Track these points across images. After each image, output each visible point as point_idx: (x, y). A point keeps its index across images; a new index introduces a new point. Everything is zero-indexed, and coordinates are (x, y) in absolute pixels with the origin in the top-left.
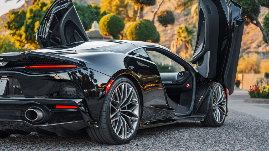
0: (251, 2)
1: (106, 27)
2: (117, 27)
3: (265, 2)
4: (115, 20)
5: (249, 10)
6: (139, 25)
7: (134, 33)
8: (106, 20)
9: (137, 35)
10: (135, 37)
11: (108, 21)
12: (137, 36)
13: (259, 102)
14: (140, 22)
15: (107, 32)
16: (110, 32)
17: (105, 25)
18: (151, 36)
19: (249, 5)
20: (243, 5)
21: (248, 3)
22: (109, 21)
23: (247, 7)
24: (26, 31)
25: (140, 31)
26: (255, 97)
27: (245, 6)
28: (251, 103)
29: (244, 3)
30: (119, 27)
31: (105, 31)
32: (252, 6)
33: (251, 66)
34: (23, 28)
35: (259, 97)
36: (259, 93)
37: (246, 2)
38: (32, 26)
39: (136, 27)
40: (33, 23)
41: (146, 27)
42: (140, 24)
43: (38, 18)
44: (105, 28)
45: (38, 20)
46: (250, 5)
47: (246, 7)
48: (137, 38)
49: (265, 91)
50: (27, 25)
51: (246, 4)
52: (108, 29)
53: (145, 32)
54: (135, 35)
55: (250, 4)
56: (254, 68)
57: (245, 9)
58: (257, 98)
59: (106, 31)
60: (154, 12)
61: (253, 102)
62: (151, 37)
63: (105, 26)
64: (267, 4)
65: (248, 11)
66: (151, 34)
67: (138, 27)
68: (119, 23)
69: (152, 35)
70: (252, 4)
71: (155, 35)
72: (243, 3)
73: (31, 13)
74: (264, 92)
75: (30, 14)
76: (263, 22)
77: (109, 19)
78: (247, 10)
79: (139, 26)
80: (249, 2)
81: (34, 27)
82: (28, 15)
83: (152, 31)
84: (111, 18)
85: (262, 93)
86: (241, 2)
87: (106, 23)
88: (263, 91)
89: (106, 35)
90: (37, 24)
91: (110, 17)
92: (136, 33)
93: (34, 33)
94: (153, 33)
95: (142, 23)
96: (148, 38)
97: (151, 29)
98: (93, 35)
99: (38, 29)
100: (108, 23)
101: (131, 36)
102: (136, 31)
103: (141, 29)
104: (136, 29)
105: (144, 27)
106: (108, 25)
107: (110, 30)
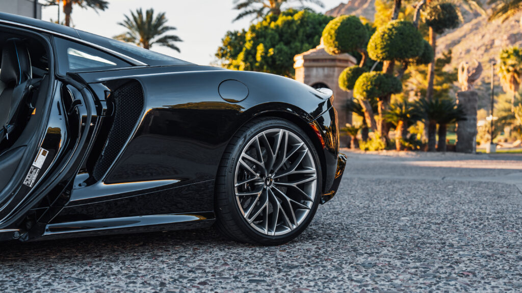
1: (334, 38)
4: (348, 26)
6: (387, 32)
7: (379, 47)
8: (334, 26)
9: (384, 50)
10: (382, 53)
11: (337, 27)
12: (384, 52)
14: (390, 27)
15: (335, 47)
16: (340, 47)
17: (331, 36)
18: (411, 50)
22: (339, 28)
24: (245, 60)
25: (389, 42)
30: (357, 38)
31: (332, 46)
34: (241, 56)
38: (253, 52)
39: (383, 35)
40: (254, 47)
41: (402, 34)
42: (390, 30)
43: (262, 39)
44: (331, 41)
45: (262, 42)
48: (384, 54)
50: (246, 50)
52: (336, 43)
53: (400, 43)
54: (381, 49)
59: (334, 45)
60: (418, 7)
62: (410, 52)
63: (331, 38)
66: (410, 46)
67: (386, 35)
69: (412, 48)
71: (417, 49)
75: (252, 34)
77: (339, 24)
79: (388, 34)
81: (256, 53)
82: (249, 36)
83: (412, 41)
84: (342, 23)
87: (333, 32)
89: (334, 52)
90: (260, 48)
91: (341, 21)
92: (383, 46)
93: (256, 62)
94: (413, 44)
95: (394, 27)
96: (404, 54)
97: (411, 37)
98: (320, 56)
99: (261, 56)
100: (336, 32)
101: (375, 52)
102: (383, 42)
103: (391, 38)
104: (382, 39)
105: (398, 34)
106: (336, 35)
107: (339, 44)
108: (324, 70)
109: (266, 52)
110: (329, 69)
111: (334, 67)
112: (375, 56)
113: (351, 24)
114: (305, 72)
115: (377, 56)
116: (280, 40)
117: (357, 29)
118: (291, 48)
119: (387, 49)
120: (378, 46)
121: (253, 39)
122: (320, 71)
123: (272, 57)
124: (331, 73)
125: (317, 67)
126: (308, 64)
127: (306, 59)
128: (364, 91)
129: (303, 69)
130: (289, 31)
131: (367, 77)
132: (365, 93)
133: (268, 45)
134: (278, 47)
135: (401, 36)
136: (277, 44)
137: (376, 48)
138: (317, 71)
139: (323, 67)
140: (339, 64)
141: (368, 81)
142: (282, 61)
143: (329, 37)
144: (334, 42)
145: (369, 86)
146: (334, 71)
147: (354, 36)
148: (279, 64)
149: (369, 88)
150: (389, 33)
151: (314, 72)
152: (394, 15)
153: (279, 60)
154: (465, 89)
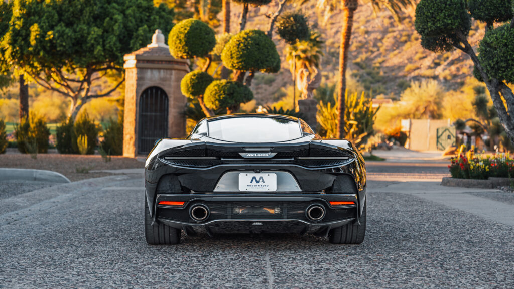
0: (459, 12)
1: (183, 43)
2: (203, 43)
3: (483, 14)
4: (198, 31)
5: (454, 27)
6: (243, 41)
8: (182, 30)
9: (241, 60)
10: (237, 63)
11: (186, 31)
12: (241, 62)
13: (468, 186)
14: (246, 36)
15: (185, 52)
17: (180, 40)
18: (267, 61)
19: (454, 18)
20: (444, 18)
21: (452, 14)
22: (188, 33)
23: (452, 21)
24: (13, 43)
25: (245, 52)
26: (461, 177)
27: (447, 19)
28: (454, 186)
29: (447, 14)
30: (207, 44)
31: (181, 51)
32: (459, 20)
33: (425, 105)
34: (7, 37)
35: (468, 177)
36: (469, 170)
37: (449, 13)
38: (24, 33)
39: (239, 45)
40: (26, 27)
41: (257, 44)
42: (245, 39)
43: (37, 18)
44: (180, 46)
45: (36, 22)
46: (456, 17)
47: (450, 21)
48: (240, 64)
49: (479, 166)
50: (14, 30)
51: (449, 16)
52: (186, 48)
53: (256, 53)
54: (237, 58)
55: (456, 15)
56: (431, 108)
57: (448, 24)
58: (464, 178)
59: (183, 51)
60: (272, 18)
61: (458, 185)
62: (266, 63)
63: (180, 43)
64: (485, 17)
65: (452, 27)
66: (266, 57)
67: (242, 45)
68: (207, 36)
69: (268, 59)
70: (459, 17)
71: (272, 60)
72: (445, 15)
73: (22, 8)
74: (476, 167)
75: (20, 9)
76: (480, 49)
77: (188, 28)
78: (450, 26)
80: (455, 13)
81: (28, 35)
82: (16, 11)
83: (268, 52)
84: (191, 27)
85: (473, 169)
86: (441, 12)
87: (182, 36)
88: (476, 165)
89: (182, 57)
90: (35, 29)
91: (190, 25)
92: (239, 56)
93: (29, 45)
94: (269, 55)
95: (249, 37)
96: (260, 64)
97: (267, 48)
98: (156, 57)
99: (36, 39)
100: (185, 37)
101: (230, 61)
102: (239, 51)
103: (248, 48)
104: (238, 48)
105: (254, 44)
106: (186, 39)
107: (189, 50)
108: (159, 72)
109: (43, 35)
110: (165, 71)
111: (171, 69)
112: (230, 65)
113: (201, 29)
114: (137, 74)
115: (232, 65)
116: (60, 20)
117: (207, 34)
118: (75, 31)
119: (245, 59)
120: (234, 55)
121: (22, 16)
122: (156, 73)
123: (50, 41)
124: (168, 76)
125: (151, 69)
126: (141, 65)
127: (139, 59)
128: (217, 100)
129: (135, 71)
130: (71, 9)
131: (218, 85)
132: (217, 102)
133: (45, 25)
134: (58, 28)
135: (257, 46)
136: (56, 25)
137: (232, 58)
138: (152, 73)
139: (159, 69)
140: (176, 66)
141: (220, 91)
142: (64, 47)
143: (178, 41)
144: (183, 48)
145: (221, 95)
146: (171, 74)
147: (204, 41)
148: (60, 51)
149: (222, 97)
150: (245, 42)
151: (149, 74)
152: (242, 20)
153: (62, 45)
154: (305, 97)
